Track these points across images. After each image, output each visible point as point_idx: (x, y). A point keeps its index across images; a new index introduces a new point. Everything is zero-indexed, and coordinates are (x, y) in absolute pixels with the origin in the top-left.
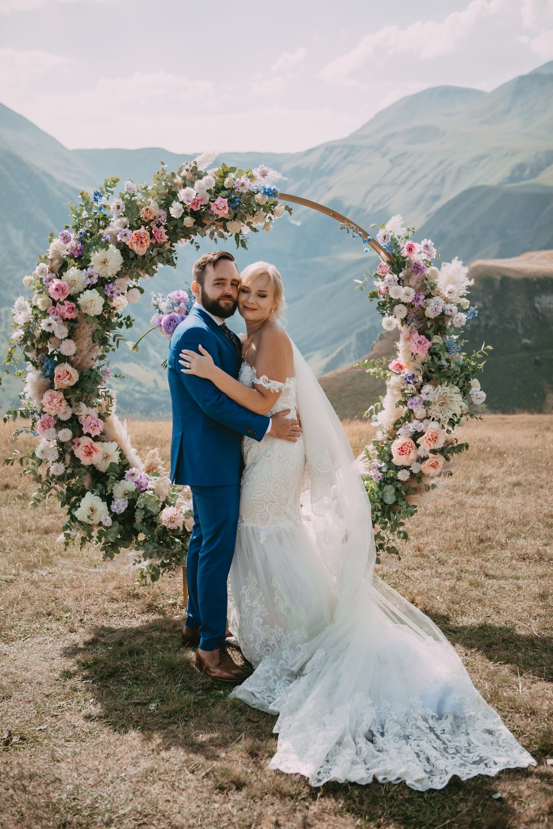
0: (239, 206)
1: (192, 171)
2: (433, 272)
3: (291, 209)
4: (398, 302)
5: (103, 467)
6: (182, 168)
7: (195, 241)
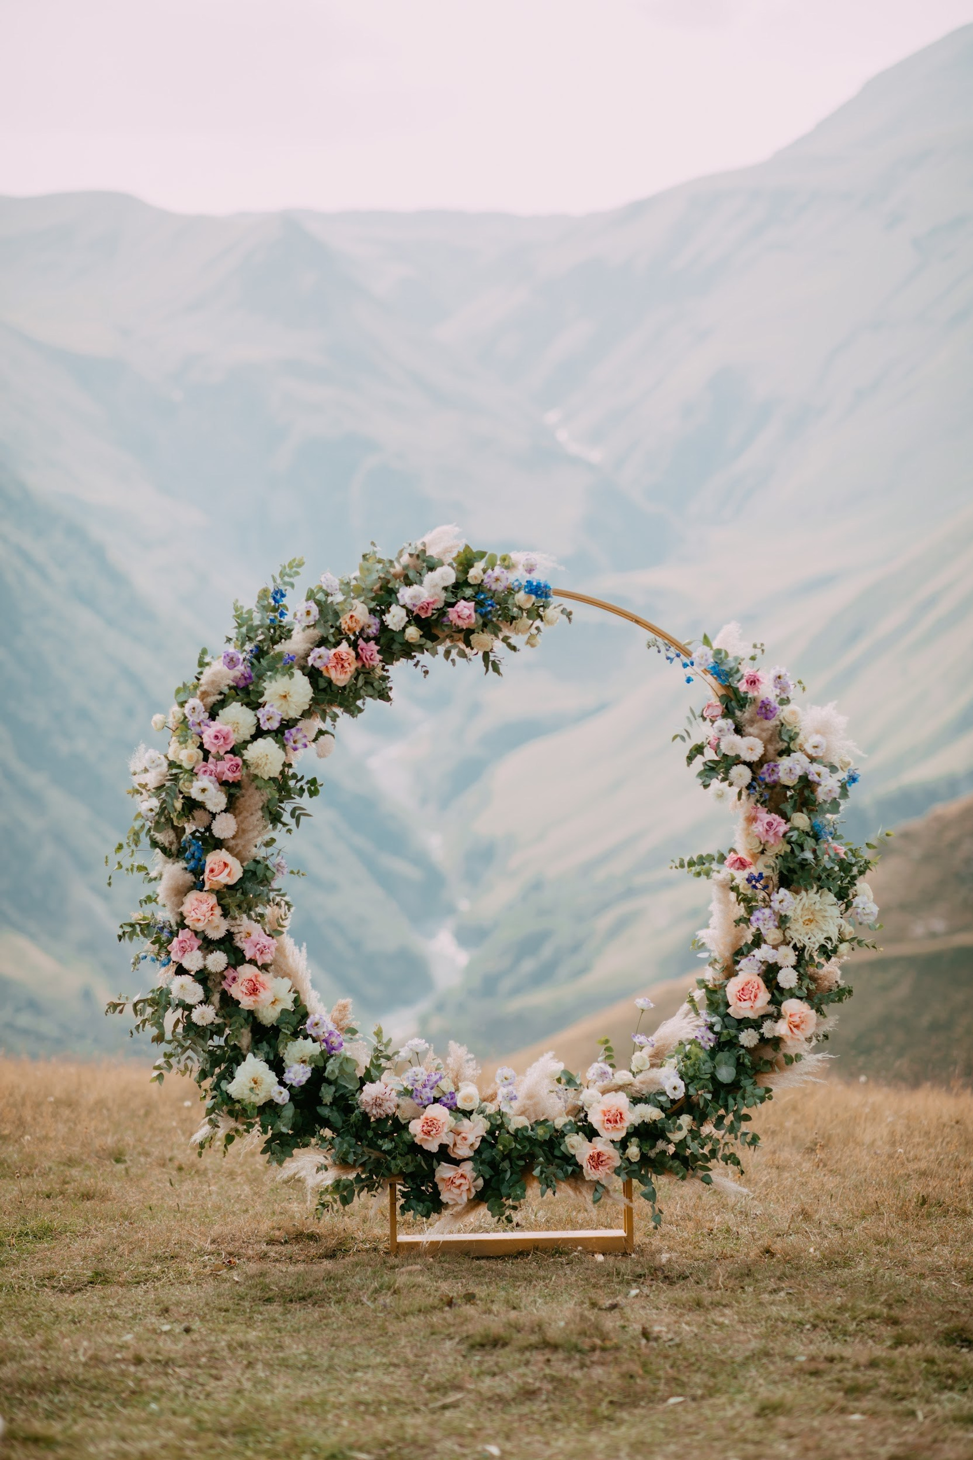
0: (490, 611)
1: (418, 556)
2: (794, 713)
3: (570, 613)
4: (737, 760)
5: (269, 1016)
6: (402, 551)
7: (421, 664)
